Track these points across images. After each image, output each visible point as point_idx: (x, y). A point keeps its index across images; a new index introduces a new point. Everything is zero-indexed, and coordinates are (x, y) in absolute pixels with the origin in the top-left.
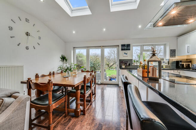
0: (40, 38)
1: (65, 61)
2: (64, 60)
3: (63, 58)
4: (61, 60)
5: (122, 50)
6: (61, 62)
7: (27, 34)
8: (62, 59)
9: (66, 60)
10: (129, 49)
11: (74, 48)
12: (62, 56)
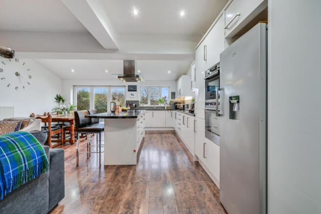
0: (30, 77)
1: (61, 101)
2: (59, 101)
3: (59, 99)
4: (55, 100)
5: (129, 91)
6: (56, 103)
7: (17, 74)
8: (57, 99)
9: (63, 101)
10: (136, 91)
11: (74, 86)
12: (57, 96)
